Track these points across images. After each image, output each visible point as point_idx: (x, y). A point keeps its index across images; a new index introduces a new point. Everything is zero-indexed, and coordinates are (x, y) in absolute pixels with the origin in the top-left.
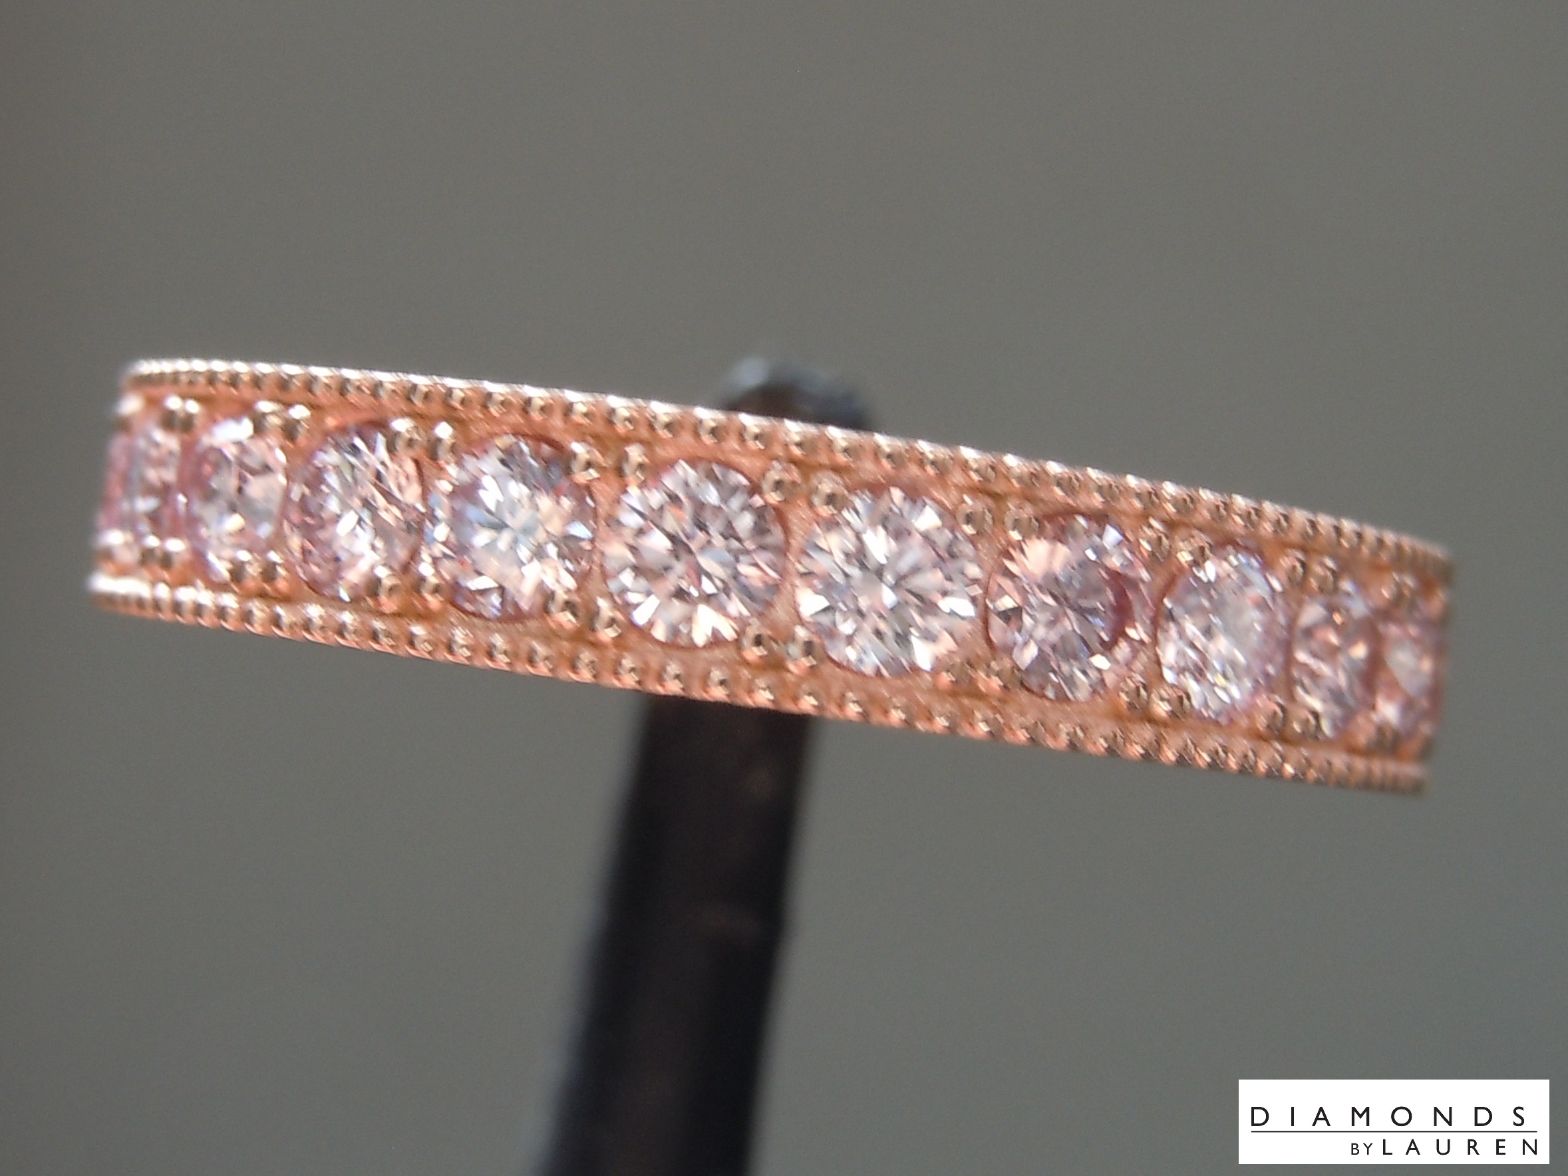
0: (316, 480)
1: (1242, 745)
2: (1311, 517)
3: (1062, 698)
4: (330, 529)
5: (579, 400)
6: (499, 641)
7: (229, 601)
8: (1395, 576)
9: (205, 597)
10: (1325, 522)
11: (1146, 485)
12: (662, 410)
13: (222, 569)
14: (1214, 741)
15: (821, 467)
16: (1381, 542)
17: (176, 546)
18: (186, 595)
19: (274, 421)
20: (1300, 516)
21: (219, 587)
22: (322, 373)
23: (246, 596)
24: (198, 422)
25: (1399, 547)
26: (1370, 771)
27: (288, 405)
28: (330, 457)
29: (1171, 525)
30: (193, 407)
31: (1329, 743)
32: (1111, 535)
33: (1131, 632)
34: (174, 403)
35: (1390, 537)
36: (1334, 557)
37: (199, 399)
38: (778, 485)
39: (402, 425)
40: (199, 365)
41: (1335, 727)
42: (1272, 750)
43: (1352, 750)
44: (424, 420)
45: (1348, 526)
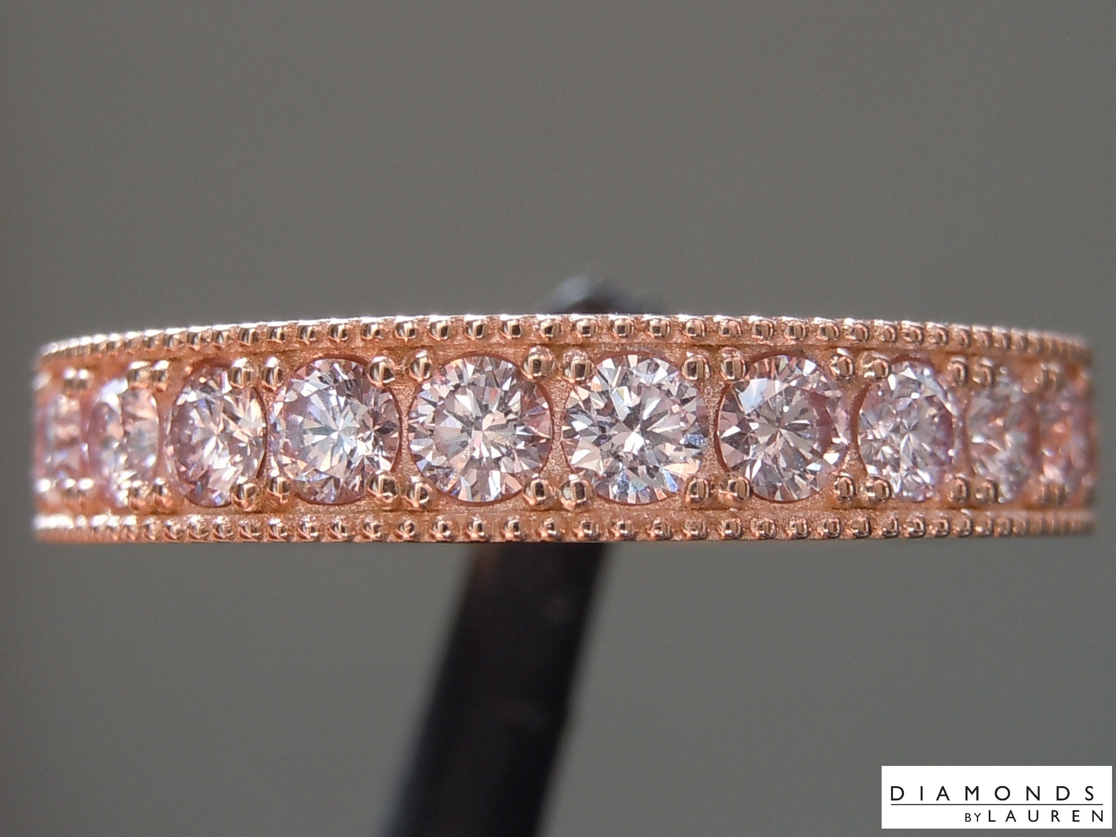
0: (181, 416)
1: (939, 516)
2: (967, 328)
3: (787, 501)
4: (200, 452)
5: (375, 322)
6: (338, 520)
7: (131, 520)
8: (1043, 366)
9: (114, 521)
10: (978, 330)
11: (829, 323)
12: (441, 320)
13: (123, 497)
14: (916, 516)
15: (567, 346)
16: (1025, 339)
17: (86, 484)
18: (99, 521)
19: (144, 374)
20: (957, 329)
21: (122, 511)
22: (174, 332)
23: (142, 514)
24: (89, 386)
25: (1041, 341)
26: (1045, 522)
27: (154, 362)
28: (191, 396)
29: (855, 351)
30: (84, 374)
31: (1009, 504)
32: (809, 366)
33: (835, 440)
34: (70, 374)
35: (1033, 335)
36: (990, 357)
37: (87, 368)
38: (537, 365)
39: (240, 363)
40: (86, 341)
41: (1011, 490)
42: (963, 517)
43: (1029, 507)
44: (256, 356)
45: (997, 331)
